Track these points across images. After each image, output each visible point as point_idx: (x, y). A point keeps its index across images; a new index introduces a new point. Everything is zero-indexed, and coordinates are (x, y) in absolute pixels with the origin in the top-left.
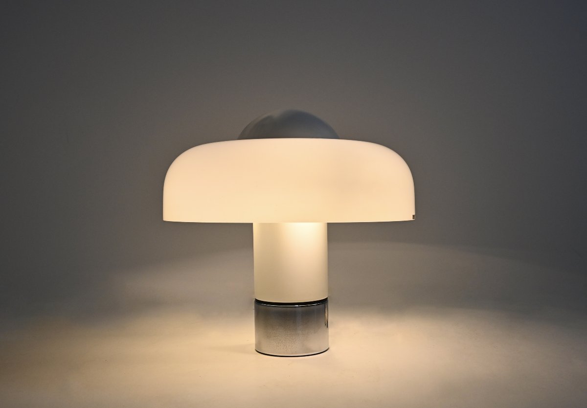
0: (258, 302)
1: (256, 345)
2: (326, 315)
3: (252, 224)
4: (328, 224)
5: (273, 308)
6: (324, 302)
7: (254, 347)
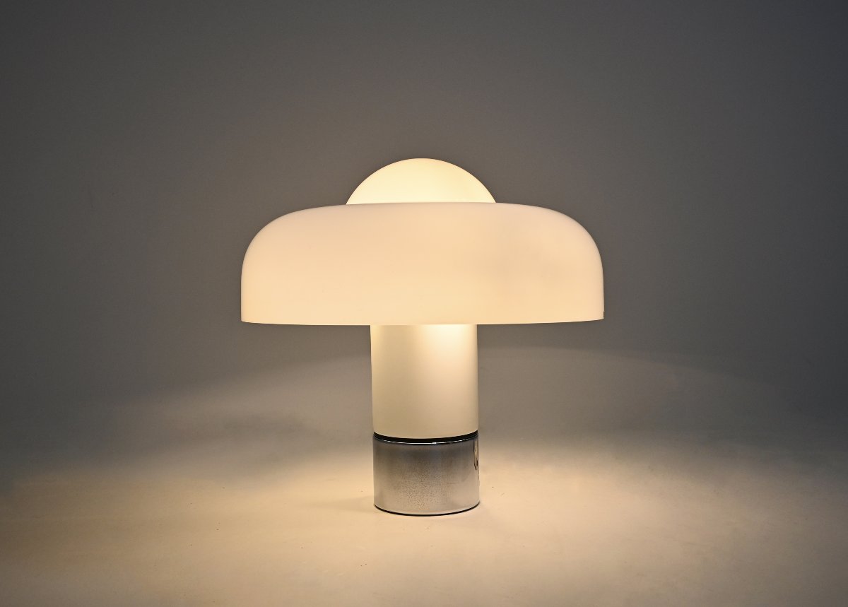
0: (378, 437)
1: (376, 499)
2: (476, 453)
3: (368, 327)
4: (478, 326)
5: (401, 446)
6: (473, 436)
7: (372, 501)
